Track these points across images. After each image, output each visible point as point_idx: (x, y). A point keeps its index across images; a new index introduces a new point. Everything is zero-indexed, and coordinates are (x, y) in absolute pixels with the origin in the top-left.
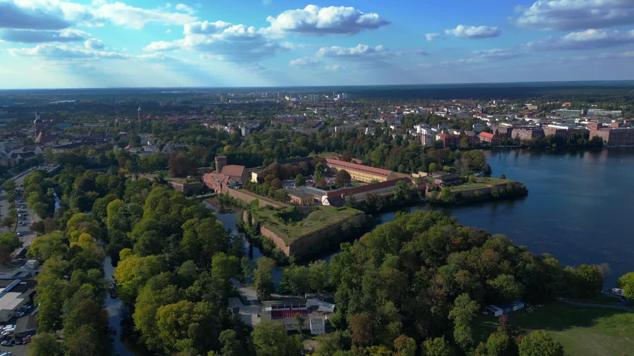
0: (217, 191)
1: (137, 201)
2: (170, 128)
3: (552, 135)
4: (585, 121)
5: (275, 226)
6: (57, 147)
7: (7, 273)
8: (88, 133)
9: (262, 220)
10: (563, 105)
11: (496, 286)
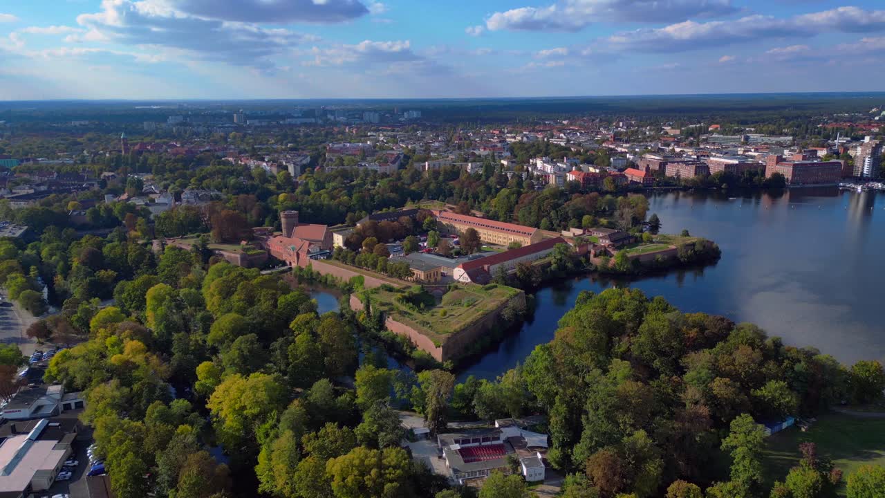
0: (290, 263)
1: (190, 284)
2: (180, 165)
3: (721, 172)
4: (751, 151)
5: (408, 317)
6: (12, 198)
7: (22, 410)
8: (53, 174)
9: (386, 308)
10: (710, 129)
11: (765, 398)
